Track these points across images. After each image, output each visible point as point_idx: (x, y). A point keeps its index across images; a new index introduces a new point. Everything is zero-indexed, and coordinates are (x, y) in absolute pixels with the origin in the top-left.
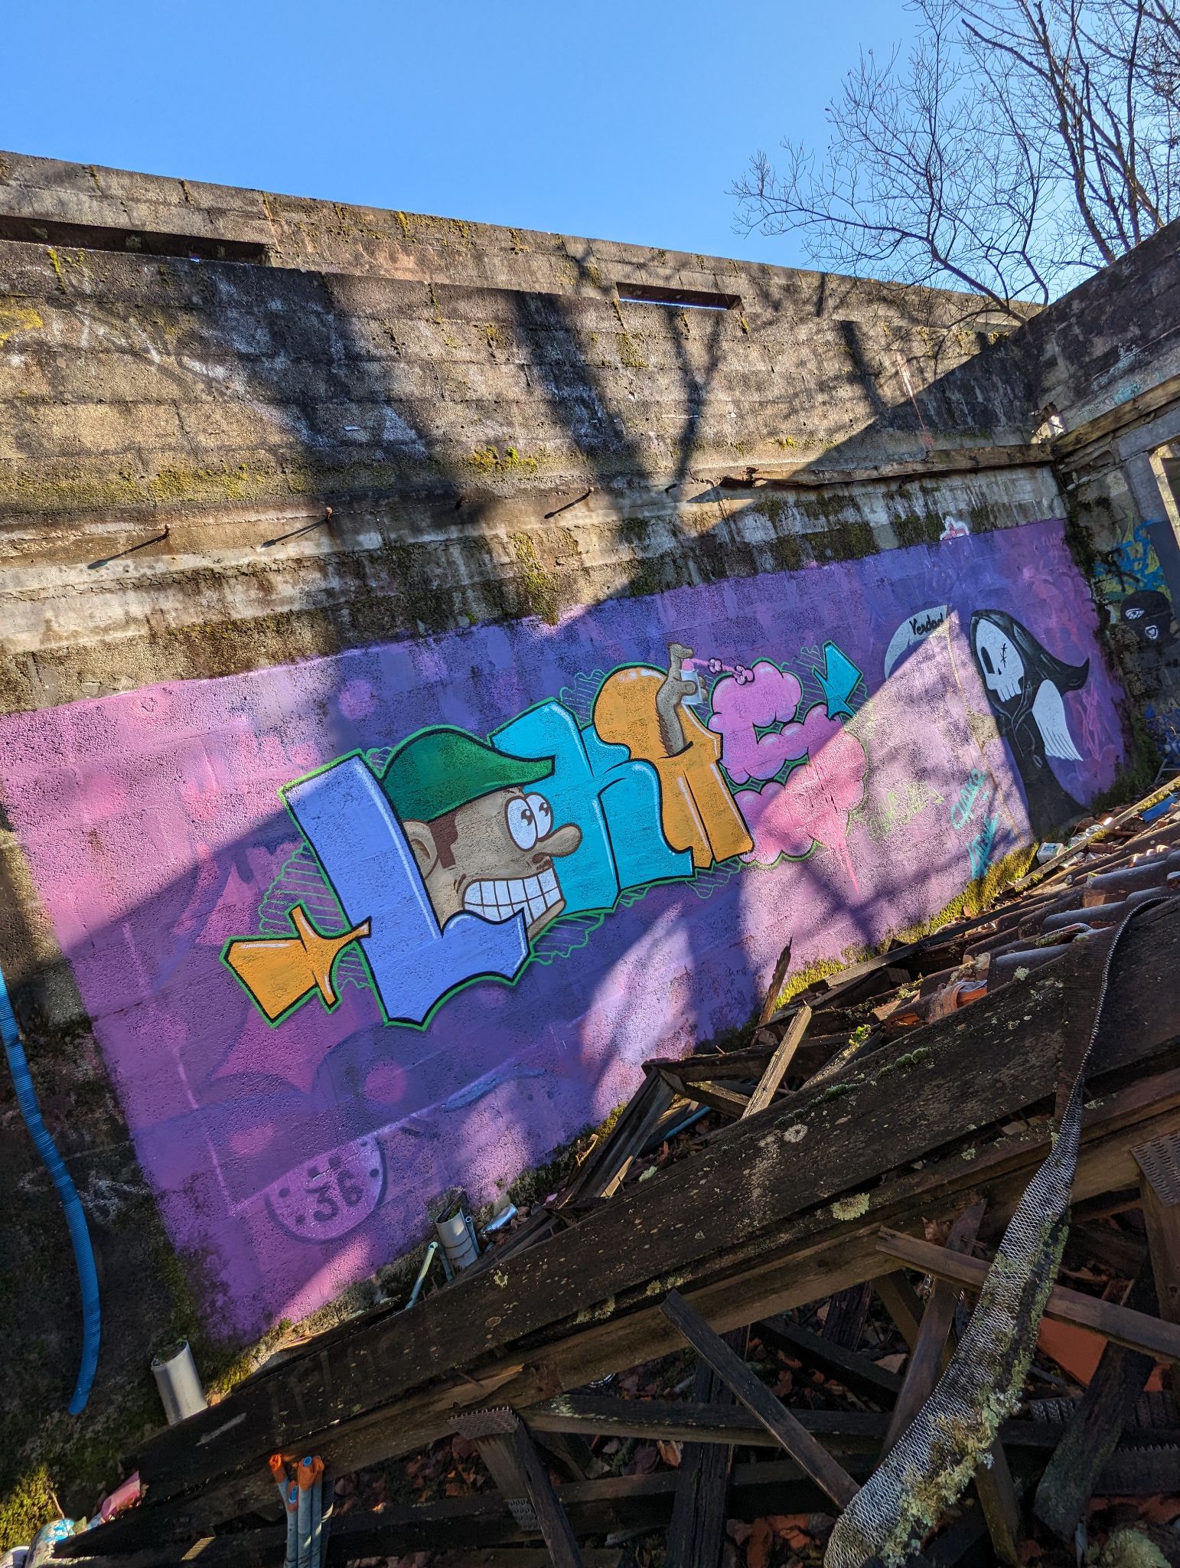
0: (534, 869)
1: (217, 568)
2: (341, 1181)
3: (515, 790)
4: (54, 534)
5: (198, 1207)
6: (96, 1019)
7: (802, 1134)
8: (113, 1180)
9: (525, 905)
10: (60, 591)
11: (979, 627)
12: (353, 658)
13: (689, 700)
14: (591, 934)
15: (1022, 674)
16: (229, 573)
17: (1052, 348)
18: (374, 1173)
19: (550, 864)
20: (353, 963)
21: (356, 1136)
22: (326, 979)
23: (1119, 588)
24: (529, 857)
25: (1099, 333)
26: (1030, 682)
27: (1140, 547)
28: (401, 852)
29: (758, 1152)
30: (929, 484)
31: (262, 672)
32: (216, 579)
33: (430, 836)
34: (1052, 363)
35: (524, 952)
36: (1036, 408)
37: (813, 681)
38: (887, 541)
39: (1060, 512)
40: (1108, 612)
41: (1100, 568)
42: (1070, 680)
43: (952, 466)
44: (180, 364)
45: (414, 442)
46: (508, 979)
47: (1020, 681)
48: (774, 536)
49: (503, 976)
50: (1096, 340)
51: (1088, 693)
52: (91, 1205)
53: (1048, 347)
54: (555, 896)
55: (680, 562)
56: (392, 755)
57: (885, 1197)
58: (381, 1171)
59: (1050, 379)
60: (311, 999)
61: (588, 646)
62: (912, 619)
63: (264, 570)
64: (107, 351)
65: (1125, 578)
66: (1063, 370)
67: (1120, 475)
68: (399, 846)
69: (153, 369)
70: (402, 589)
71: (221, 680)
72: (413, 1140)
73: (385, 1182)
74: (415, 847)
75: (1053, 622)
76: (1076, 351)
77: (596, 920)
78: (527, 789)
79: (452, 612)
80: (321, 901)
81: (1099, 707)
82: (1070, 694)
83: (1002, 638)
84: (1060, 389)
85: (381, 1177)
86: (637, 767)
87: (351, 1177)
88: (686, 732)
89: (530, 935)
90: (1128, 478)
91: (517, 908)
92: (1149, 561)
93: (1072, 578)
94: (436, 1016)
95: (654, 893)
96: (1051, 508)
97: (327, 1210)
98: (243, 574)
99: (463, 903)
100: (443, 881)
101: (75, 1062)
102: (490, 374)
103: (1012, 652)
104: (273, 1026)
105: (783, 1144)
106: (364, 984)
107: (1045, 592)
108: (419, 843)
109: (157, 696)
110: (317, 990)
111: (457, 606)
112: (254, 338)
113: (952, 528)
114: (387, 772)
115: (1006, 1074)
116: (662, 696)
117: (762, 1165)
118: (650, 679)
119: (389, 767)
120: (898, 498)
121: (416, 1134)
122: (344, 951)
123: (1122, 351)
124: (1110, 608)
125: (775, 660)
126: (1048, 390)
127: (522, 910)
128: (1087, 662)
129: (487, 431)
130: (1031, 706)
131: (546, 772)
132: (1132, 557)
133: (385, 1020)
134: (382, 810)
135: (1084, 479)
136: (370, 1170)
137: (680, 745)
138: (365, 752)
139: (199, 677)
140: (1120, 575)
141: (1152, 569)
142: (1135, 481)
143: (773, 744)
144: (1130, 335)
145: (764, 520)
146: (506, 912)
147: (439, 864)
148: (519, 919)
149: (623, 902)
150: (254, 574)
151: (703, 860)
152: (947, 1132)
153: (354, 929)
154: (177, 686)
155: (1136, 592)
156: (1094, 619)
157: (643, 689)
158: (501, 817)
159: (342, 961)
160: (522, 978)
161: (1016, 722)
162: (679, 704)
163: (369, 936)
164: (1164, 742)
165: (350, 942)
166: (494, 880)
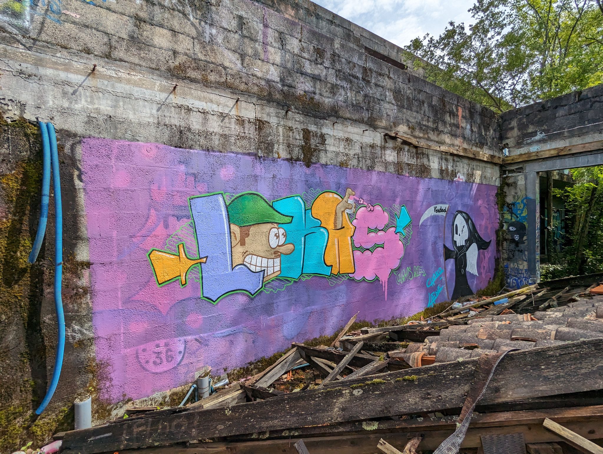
0: (273, 256)
1: (190, 106)
2: (167, 352)
3: (276, 225)
4: (132, 73)
5: (110, 346)
6: (92, 264)
7: (360, 393)
8: (81, 327)
9: (266, 268)
10: (128, 96)
11: (457, 216)
12: (230, 157)
13: (348, 211)
14: (287, 287)
15: (467, 238)
16: (194, 109)
17: (514, 123)
18: (180, 352)
19: (279, 256)
20: (196, 271)
21: (177, 337)
22: (184, 274)
23: (510, 218)
24: (273, 251)
25: (532, 124)
26: (469, 242)
27: (522, 206)
28: (226, 235)
29: (342, 395)
30: (456, 158)
31: (195, 151)
32: (189, 110)
33: (239, 232)
34: (512, 128)
35: (260, 286)
36: (501, 143)
37: (394, 217)
38: (435, 174)
39: (498, 184)
40: (503, 226)
41: (506, 208)
42: (483, 245)
43: (466, 155)
44: (200, 23)
45: (277, 83)
46: (252, 294)
47: (466, 241)
48: (396, 160)
49: (250, 293)
50: (530, 126)
51: (487, 252)
52: (69, 334)
53: (513, 123)
54: (277, 268)
55: (360, 159)
56: (235, 197)
57: (384, 426)
58: (183, 352)
59: (509, 134)
60: (176, 280)
61: (318, 180)
62: (435, 206)
63: (207, 112)
64: (173, 10)
65: (513, 215)
66: (516, 132)
67: (523, 177)
68: (226, 232)
69: (189, 23)
70: (257, 137)
71: (179, 149)
72: (198, 344)
73: (183, 357)
74: (232, 235)
75: (483, 223)
76: (522, 127)
77: (290, 282)
78: (280, 225)
79: (272, 151)
80: (191, 245)
81: (489, 259)
82: (481, 250)
83: (464, 223)
84: (512, 139)
85: (182, 355)
86: (322, 230)
87: (171, 351)
88: (344, 222)
89: (264, 280)
90: (526, 179)
91: (263, 269)
92: (524, 212)
93: (495, 209)
94: (221, 300)
95: (314, 278)
96: (495, 181)
97: (158, 361)
98: (200, 112)
99: (244, 261)
100: (239, 250)
101: (79, 278)
102: (313, 66)
103: (466, 229)
104: (159, 286)
105: (351, 394)
106: (198, 281)
107: (484, 210)
108: (234, 233)
109: (153, 148)
110: (180, 277)
111: (275, 150)
112: (230, 23)
113: (459, 178)
114: (230, 203)
115: (443, 394)
116: (339, 206)
117: (342, 400)
118: (337, 198)
119: (232, 202)
120: (444, 160)
121: (200, 342)
122: (194, 266)
123: (538, 133)
124: (505, 224)
125: (382, 206)
126: (507, 138)
127: (264, 270)
128: (490, 241)
129: (306, 87)
130: (467, 251)
131: (289, 221)
132: (518, 208)
133: (202, 296)
134: (224, 217)
135: (510, 175)
136: (179, 351)
137: (340, 227)
138: (225, 193)
139: (171, 145)
140: (512, 213)
141: (524, 214)
142: (528, 181)
143: (373, 236)
144: (543, 128)
145: (395, 154)
146: (258, 269)
147: (239, 244)
148: (262, 273)
149: (302, 278)
150: (204, 113)
151: (335, 272)
152: (415, 409)
153: (200, 259)
154: (162, 146)
155: (516, 221)
156: (497, 226)
157: (333, 202)
158: (267, 233)
159: (192, 270)
160: (256, 296)
161: (460, 254)
162: (344, 211)
163: (205, 263)
164: (508, 278)
165: (197, 263)
166: (258, 256)
